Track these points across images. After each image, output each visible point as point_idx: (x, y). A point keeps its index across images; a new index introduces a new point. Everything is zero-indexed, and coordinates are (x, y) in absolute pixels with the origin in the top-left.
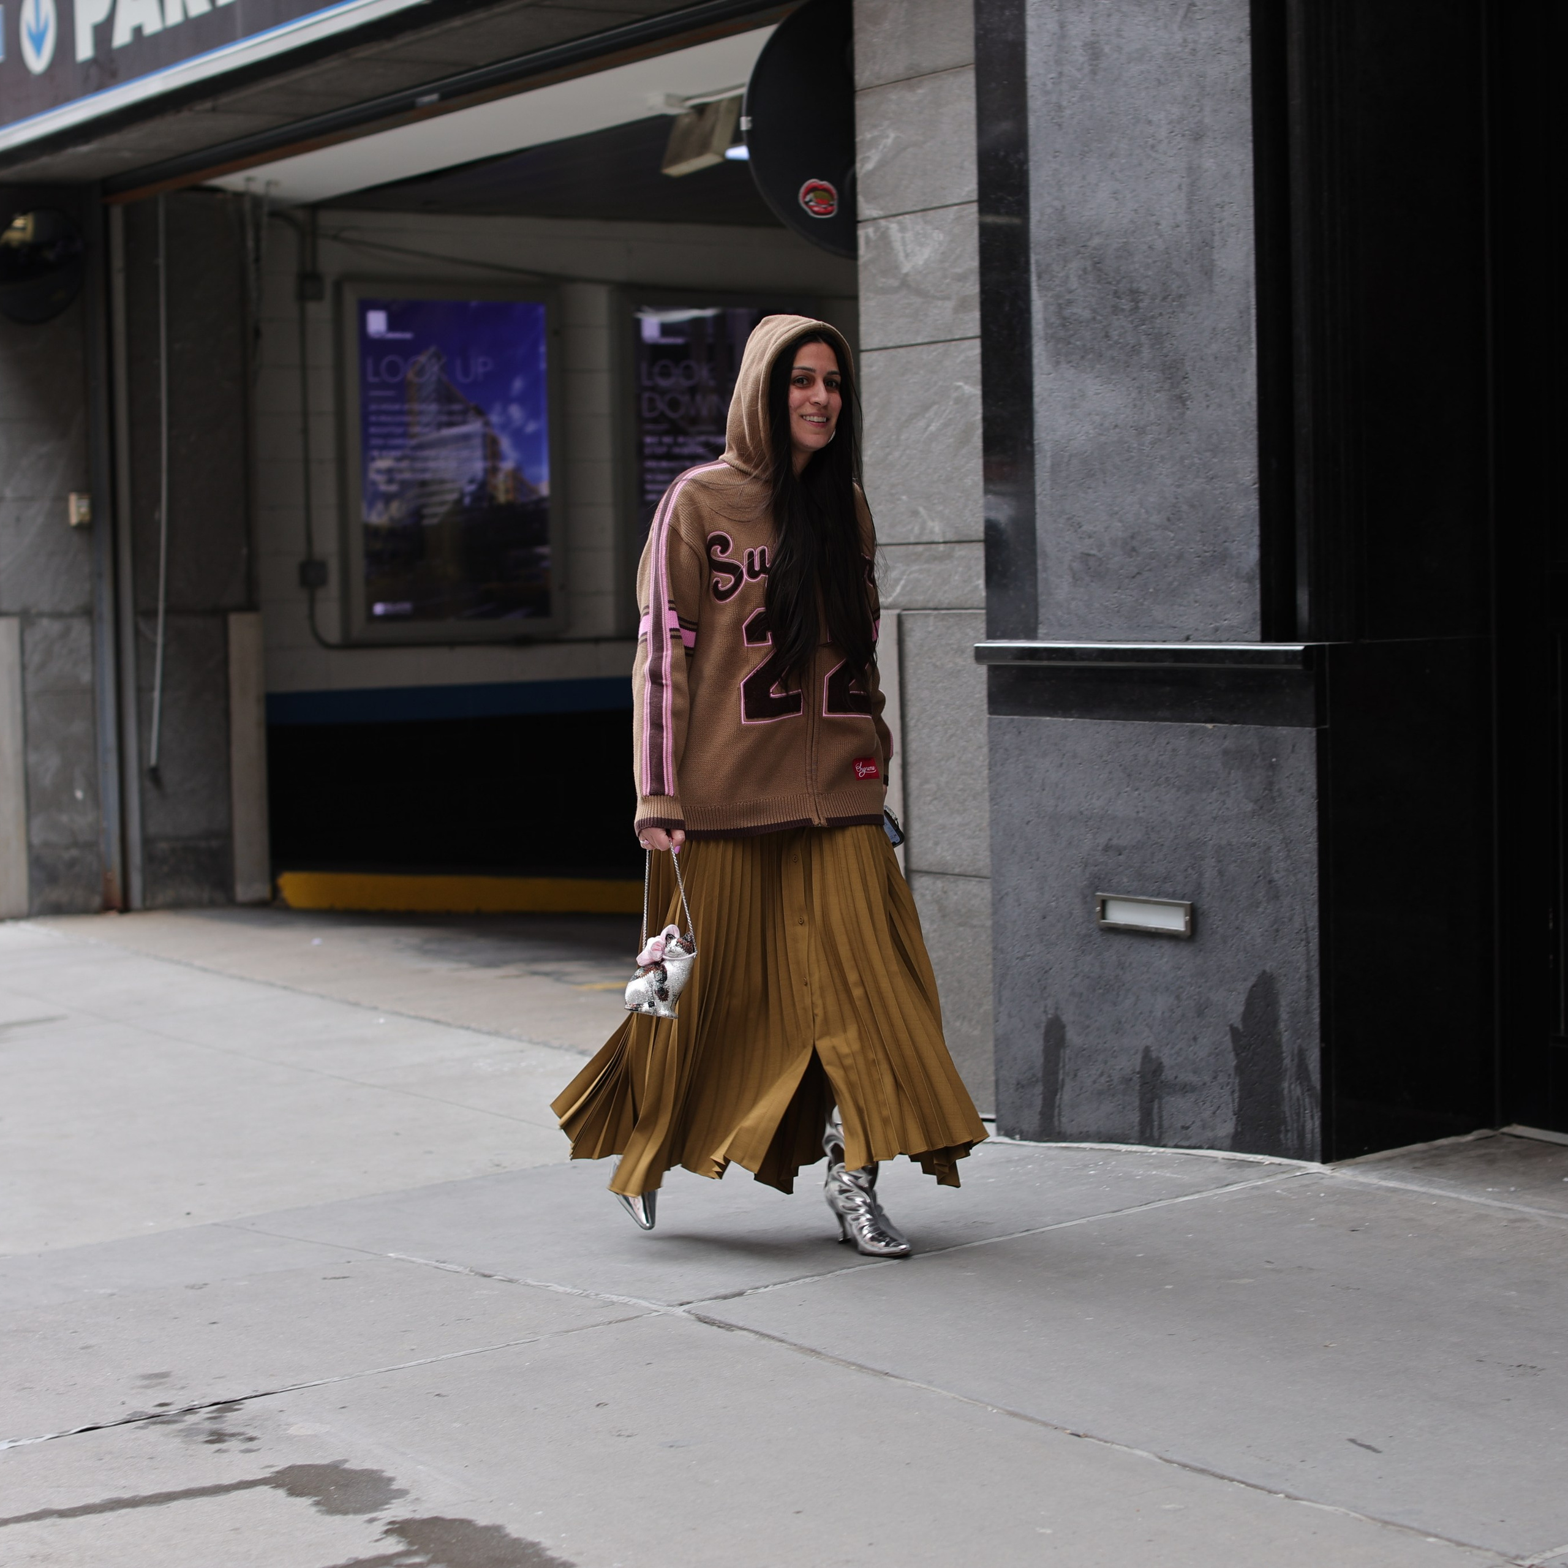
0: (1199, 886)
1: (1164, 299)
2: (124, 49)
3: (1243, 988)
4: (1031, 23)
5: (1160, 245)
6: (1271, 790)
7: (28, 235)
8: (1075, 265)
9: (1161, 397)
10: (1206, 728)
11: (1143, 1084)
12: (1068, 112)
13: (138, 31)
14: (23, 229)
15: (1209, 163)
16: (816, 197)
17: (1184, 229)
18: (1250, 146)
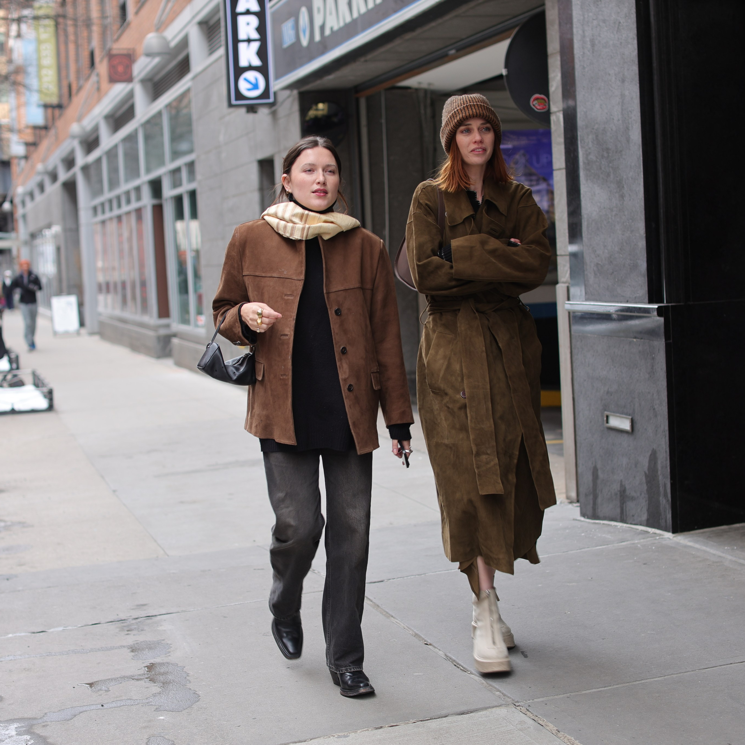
0: (634, 410)
1: (616, 152)
2: (329, 36)
3: (648, 455)
4: (575, 30)
5: (614, 128)
6: (653, 369)
7: (325, 112)
8: (590, 137)
9: (617, 195)
10: (633, 341)
11: (621, 496)
12: (586, 70)
13: (332, 29)
14: (323, 110)
15: (627, 93)
16: (538, 102)
17: (620, 122)
18: (638, 85)
